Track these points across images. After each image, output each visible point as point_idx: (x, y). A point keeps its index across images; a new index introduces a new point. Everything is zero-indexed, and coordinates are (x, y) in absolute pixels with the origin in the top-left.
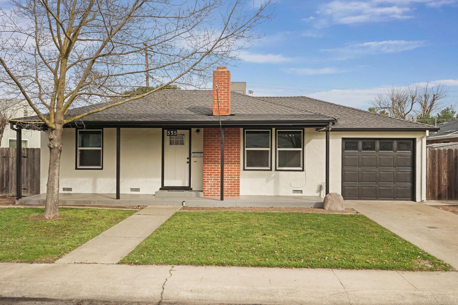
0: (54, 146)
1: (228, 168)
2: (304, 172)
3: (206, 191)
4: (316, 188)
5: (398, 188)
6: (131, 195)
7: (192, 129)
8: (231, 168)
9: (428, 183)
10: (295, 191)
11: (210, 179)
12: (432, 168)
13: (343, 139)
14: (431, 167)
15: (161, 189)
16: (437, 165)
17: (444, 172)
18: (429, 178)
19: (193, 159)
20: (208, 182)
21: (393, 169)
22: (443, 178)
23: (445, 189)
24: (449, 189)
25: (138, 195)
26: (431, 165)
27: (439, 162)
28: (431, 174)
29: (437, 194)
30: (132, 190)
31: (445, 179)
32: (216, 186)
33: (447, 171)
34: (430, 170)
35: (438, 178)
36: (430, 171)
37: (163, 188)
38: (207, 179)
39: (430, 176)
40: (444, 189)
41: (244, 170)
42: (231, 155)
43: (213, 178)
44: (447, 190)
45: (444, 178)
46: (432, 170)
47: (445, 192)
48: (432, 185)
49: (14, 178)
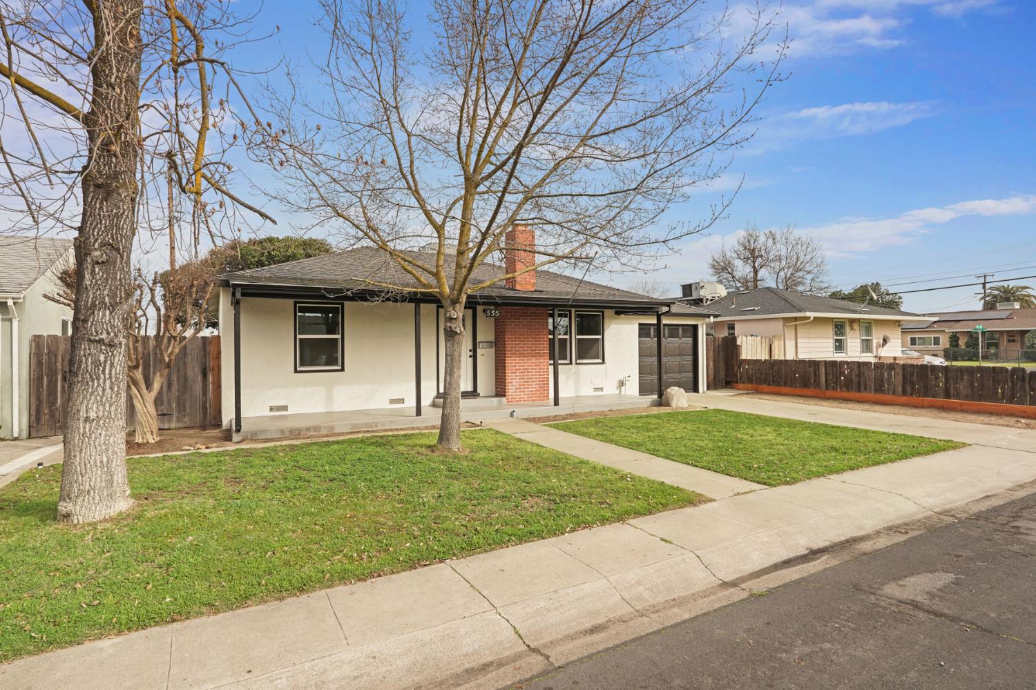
2: (605, 365)
3: (509, 395)
4: (616, 384)
6: (391, 410)
7: (478, 307)
8: (539, 362)
10: (596, 389)
13: (640, 324)
19: (479, 352)
21: (678, 359)
25: (402, 409)
30: (392, 401)
32: (522, 387)
38: (511, 379)
43: (518, 378)
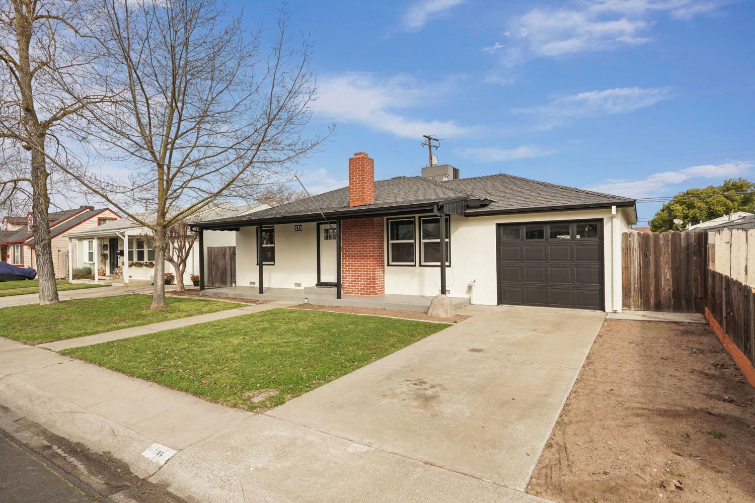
0: (156, 245)
1: (364, 264)
2: (451, 268)
3: (345, 288)
5: (580, 292)
8: (366, 264)
9: (638, 285)
11: (348, 276)
12: (644, 261)
13: (499, 225)
14: (641, 261)
15: (316, 285)
16: (652, 258)
17: (666, 268)
18: (639, 278)
20: (346, 278)
22: (663, 278)
23: (668, 296)
24: (676, 294)
26: (641, 258)
27: (655, 253)
28: (642, 272)
29: (652, 301)
30: (296, 285)
31: (668, 280)
32: (354, 282)
33: (670, 267)
34: (640, 265)
35: (655, 278)
36: (640, 268)
37: (320, 284)
38: (346, 276)
39: (640, 275)
40: (666, 295)
41: (388, 265)
42: (366, 249)
43: (351, 275)
44: (671, 296)
45: (665, 278)
46: (644, 265)
47: (668, 298)
48: (644, 287)
49: (229, 272)
